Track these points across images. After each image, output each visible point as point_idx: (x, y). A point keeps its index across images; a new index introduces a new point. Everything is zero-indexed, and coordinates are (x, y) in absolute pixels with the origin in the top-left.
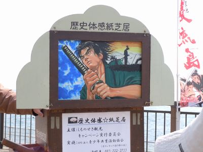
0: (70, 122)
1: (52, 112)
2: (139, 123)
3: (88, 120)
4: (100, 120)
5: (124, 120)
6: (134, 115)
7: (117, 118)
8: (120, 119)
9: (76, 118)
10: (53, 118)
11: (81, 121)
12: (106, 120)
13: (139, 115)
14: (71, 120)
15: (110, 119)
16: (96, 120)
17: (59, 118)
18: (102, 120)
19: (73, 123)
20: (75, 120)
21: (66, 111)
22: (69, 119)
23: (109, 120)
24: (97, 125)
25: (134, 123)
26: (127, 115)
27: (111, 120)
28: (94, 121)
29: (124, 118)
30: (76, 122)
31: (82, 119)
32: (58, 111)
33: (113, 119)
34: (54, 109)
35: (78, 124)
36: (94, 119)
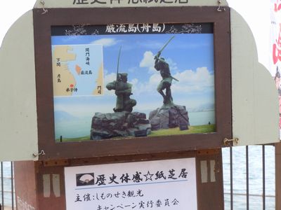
0: (79, 183)
1: (45, 165)
2: (213, 179)
3: (114, 177)
4: (137, 177)
5: (183, 173)
6: (204, 164)
7: (172, 172)
8: (177, 173)
9: (92, 174)
10: (46, 178)
11: (102, 178)
12: (149, 176)
13: (213, 163)
14: (82, 179)
15: (157, 174)
16: (131, 177)
17: (58, 176)
18: (141, 176)
19: (85, 184)
20: (90, 178)
21: (71, 163)
22: (79, 176)
23: (155, 176)
24: (132, 186)
25: (204, 180)
26: (190, 164)
27: (160, 175)
28: (125, 178)
29: (183, 170)
30: (92, 182)
31: (103, 175)
32: (56, 163)
33: (162, 174)
34: (48, 160)
35: (96, 186)
36: (125, 176)
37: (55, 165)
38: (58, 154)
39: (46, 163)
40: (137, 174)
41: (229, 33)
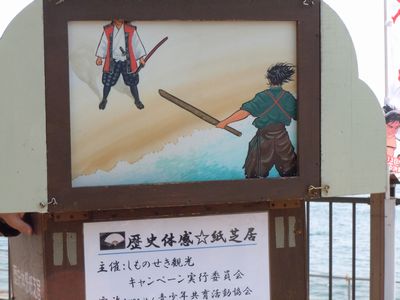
0: (104, 246)
1: (56, 220)
2: (292, 243)
3: (154, 238)
4: (186, 239)
5: (251, 235)
6: (279, 221)
7: (234, 232)
8: (242, 234)
9: (123, 234)
10: (57, 238)
11: (136, 239)
12: (202, 238)
13: (292, 221)
14: (109, 240)
15: (213, 235)
16: (177, 238)
17: (74, 235)
18: (191, 238)
19: (112, 247)
20: (120, 239)
21: (94, 216)
22: (103, 236)
23: (210, 238)
24: (178, 251)
25: (280, 244)
26: (260, 221)
27: (217, 236)
28: (168, 240)
29: (251, 230)
30: (121, 245)
31: (138, 236)
32: (72, 217)
33: (221, 235)
34: (61, 212)
35: (128, 250)
36: (169, 236)
37: (69, 219)
38: (75, 203)
39: (58, 217)
40: (186, 235)
41: (319, 36)
